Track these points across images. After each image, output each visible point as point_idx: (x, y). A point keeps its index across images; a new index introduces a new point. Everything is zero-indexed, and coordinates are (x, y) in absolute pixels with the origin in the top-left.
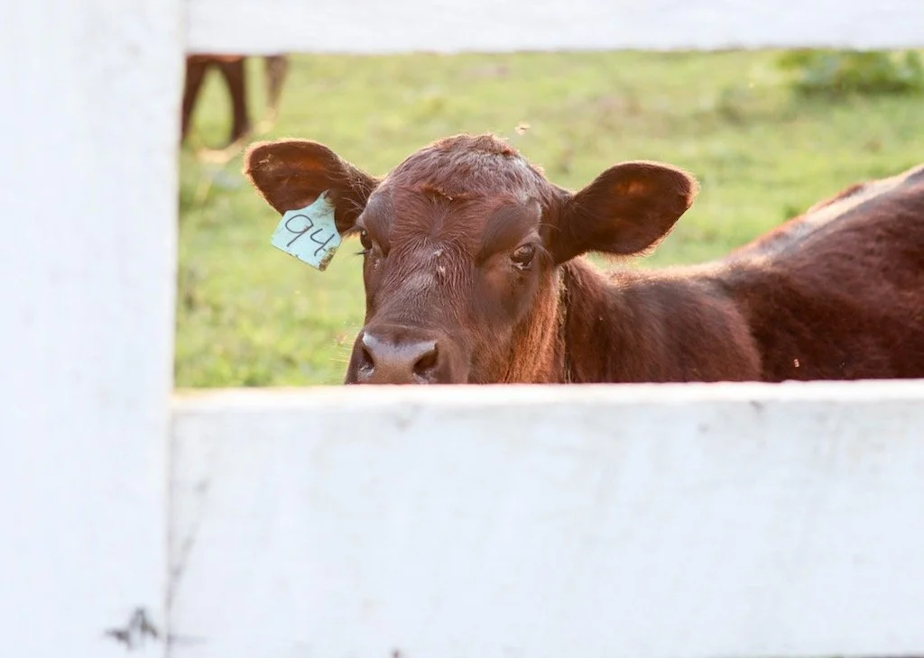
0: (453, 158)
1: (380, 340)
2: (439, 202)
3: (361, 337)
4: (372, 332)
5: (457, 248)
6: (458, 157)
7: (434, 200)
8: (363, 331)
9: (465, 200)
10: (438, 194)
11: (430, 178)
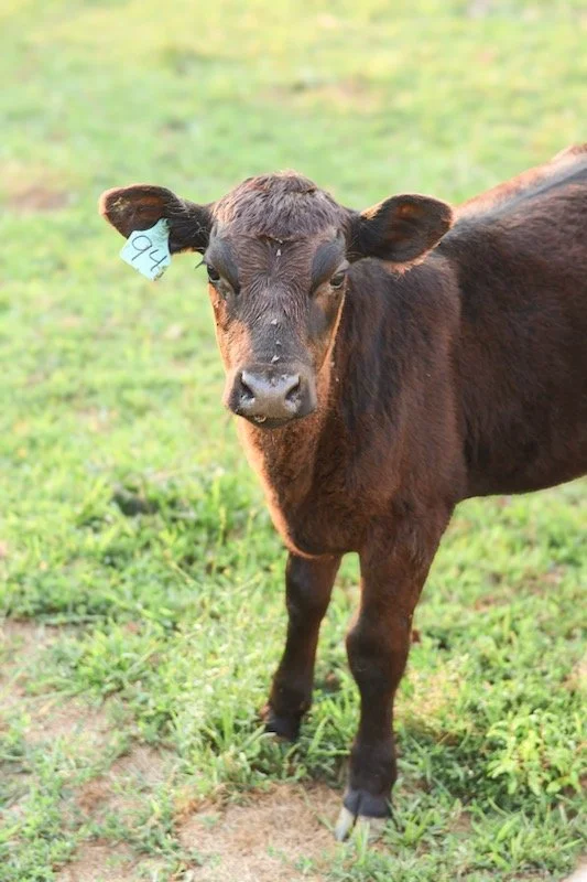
0: (275, 203)
1: (257, 379)
2: (272, 245)
3: (240, 375)
4: (249, 371)
5: (294, 285)
6: (278, 202)
7: (268, 243)
8: (242, 369)
9: (292, 242)
10: (270, 239)
11: (261, 224)
